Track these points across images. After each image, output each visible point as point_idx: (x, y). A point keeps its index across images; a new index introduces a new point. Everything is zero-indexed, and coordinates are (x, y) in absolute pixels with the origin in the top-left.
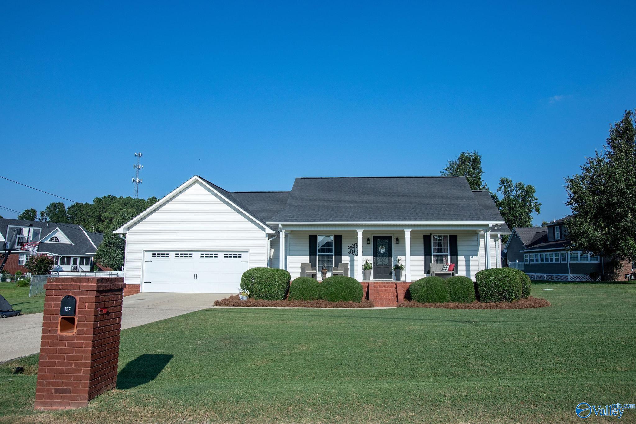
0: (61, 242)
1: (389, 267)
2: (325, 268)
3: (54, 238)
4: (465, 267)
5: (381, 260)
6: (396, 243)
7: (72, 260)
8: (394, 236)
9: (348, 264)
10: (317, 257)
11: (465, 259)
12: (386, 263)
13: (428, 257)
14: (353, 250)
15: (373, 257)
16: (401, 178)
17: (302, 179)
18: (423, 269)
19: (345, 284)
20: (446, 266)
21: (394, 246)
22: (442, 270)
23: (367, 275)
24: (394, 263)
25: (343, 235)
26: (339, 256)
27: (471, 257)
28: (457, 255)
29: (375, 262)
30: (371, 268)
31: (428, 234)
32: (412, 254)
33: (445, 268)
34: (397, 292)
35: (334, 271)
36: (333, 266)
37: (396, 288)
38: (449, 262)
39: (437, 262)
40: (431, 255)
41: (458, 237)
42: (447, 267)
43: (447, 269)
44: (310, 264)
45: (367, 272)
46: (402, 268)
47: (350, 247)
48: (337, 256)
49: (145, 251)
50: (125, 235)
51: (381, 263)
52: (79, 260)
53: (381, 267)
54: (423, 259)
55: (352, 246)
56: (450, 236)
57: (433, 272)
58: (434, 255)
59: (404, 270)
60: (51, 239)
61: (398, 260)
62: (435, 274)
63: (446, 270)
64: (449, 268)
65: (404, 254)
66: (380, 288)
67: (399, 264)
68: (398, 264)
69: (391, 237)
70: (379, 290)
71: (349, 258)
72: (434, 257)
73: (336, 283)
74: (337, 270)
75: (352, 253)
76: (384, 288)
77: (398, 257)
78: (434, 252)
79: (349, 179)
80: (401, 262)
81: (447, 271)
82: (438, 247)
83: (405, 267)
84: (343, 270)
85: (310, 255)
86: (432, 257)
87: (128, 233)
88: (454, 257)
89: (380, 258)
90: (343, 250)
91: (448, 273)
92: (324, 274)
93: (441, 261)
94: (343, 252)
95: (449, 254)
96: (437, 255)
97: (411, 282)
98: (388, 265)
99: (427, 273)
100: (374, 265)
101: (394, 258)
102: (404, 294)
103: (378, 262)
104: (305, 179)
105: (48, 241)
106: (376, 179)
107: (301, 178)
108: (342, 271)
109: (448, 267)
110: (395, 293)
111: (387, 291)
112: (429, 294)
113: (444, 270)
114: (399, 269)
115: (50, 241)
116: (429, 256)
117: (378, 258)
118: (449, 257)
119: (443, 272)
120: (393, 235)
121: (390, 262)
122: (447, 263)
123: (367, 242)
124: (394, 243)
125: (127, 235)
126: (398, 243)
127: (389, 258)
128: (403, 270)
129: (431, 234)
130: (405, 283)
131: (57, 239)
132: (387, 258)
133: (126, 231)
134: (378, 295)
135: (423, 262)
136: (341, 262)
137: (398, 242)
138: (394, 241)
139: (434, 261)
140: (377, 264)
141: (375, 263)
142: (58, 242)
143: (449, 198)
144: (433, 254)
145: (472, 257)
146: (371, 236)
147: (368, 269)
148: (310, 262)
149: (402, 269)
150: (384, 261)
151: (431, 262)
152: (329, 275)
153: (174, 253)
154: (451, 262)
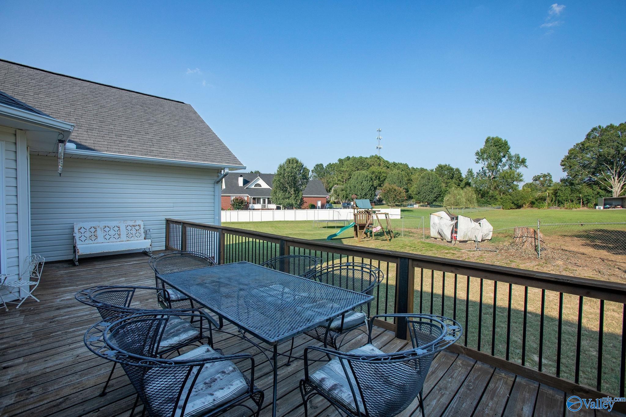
0: (263, 187)
3: (257, 184)
7: (262, 200)
52: (267, 200)
60: (256, 185)
105: (253, 187)
115: (255, 186)
131: (260, 185)
142: (260, 187)
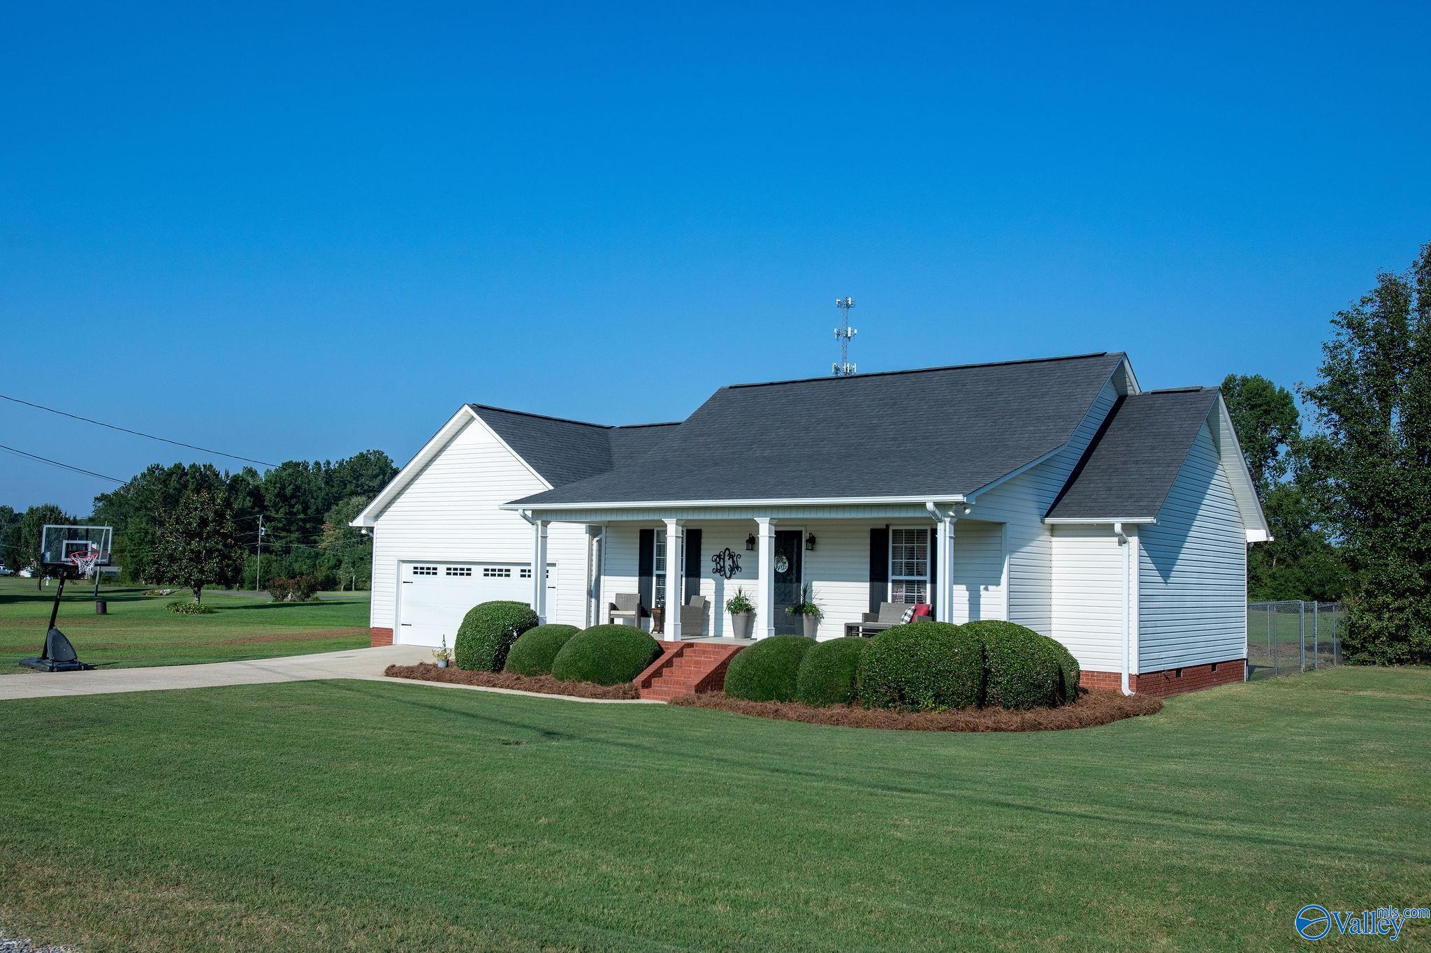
4: (966, 613)
5: (780, 590)
6: (811, 549)
8: (807, 532)
9: (711, 597)
10: (655, 579)
11: (968, 592)
12: (791, 598)
13: (879, 585)
14: (722, 563)
21: (806, 556)
25: (703, 530)
26: (695, 579)
27: (982, 587)
31: (880, 524)
38: (928, 601)
39: (900, 599)
40: (886, 581)
44: (640, 594)
47: (715, 557)
48: (691, 579)
49: (404, 562)
50: (371, 529)
51: (780, 597)
54: (868, 591)
55: (719, 556)
56: (933, 531)
58: (894, 581)
61: (811, 591)
68: (811, 602)
69: (800, 534)
71: (714, 582)
72: (893, 587)
75: (720, 572)
76: (703, 659)
77: (814, 583)
78: (893, 574)
82: (903, 560)
86: (890, 585)
87: (379, 526)
90: (703, 564)
93: (909, 597)
94: (701, 570)
95: (928, 578)
96: (901, 582)
101: (804, 587)
107: (731, 387)
116: (882, 584)
118: (928, 586)
120: (804, 530)
121: (798, 597)
123: (748, 546)
124: (806, 550)
125: (375, 529)
126: (814, 549)
127: (797, 586)
129: (888, 526)
132: (794, 584)
133: (372, 522)
135: (867, 597)
136: (698, 593)
137: (814, 545)
138: (806, 544)
139: (893, 597)
144: (891, 577)
145: (986, 589)
148: (640, 591)
151: (886, 599)
153: (444, 567)
154: (933, 601)
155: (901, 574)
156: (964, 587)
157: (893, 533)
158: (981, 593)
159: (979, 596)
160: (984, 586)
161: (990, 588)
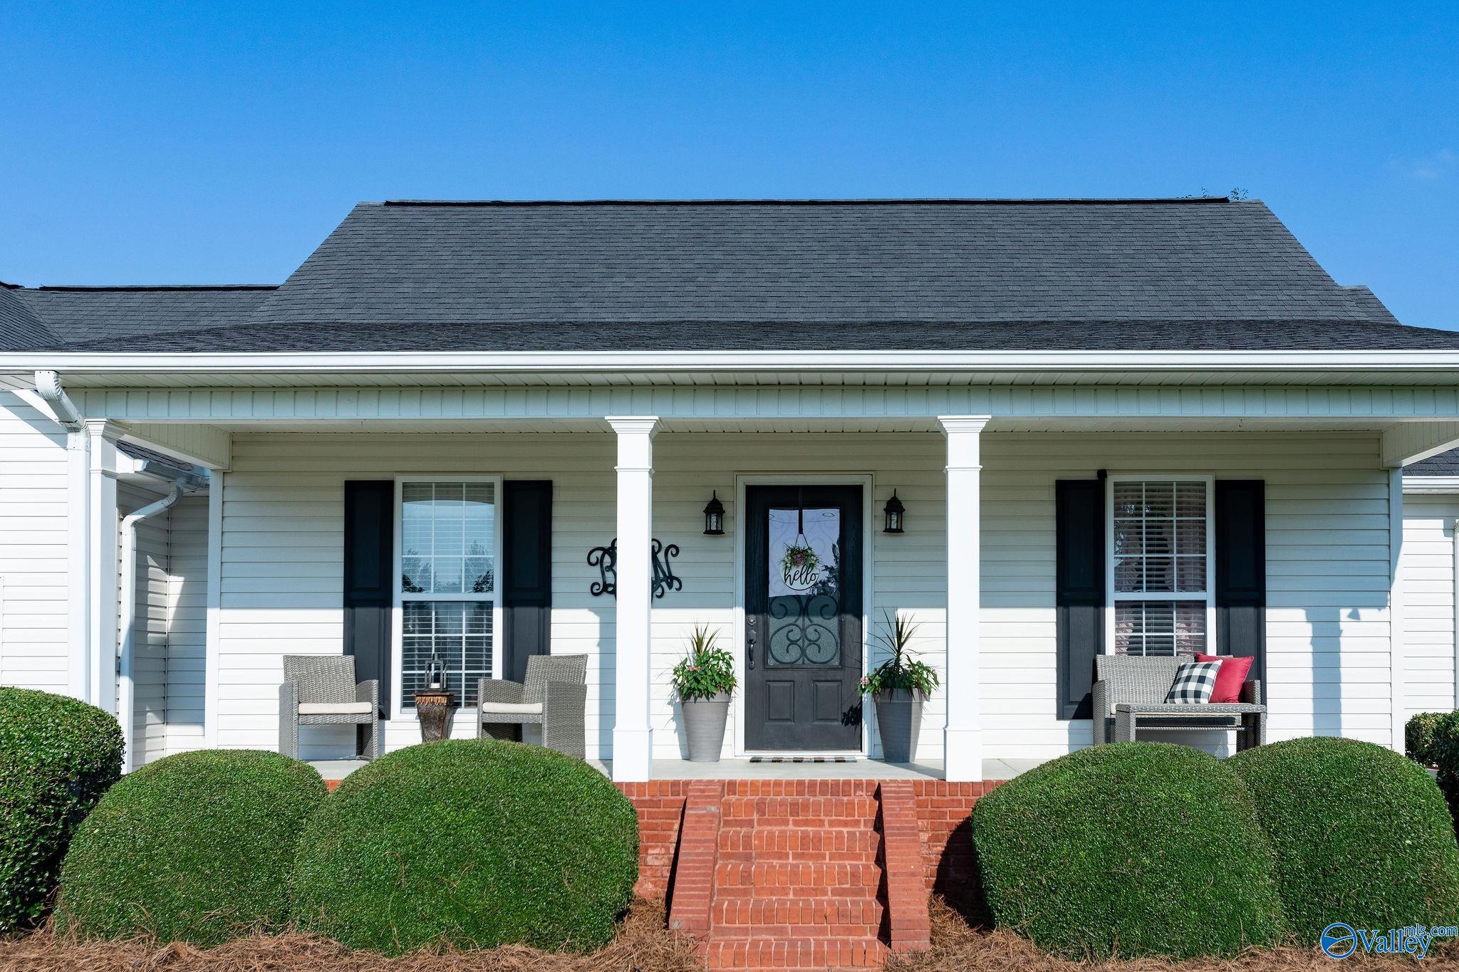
1: (839, 675)
2: (435, 686)
4: (1308, 675)
5: (796, 635)
6: (889, 530)
8: (875, 487)
9: (584, 657)
10: (397, 614)
11: (1310, 626)
12: (827, 651)
13: (1082, 614)
15: (740, 612)
16: (923, 206)
17: (392, 209)
18: (1051, 691)
19: (487, 810)
20: (1197, 672)
21: (875, 548)
22: (1171, 695)
23: (704, 729)
24: (873, 654)
25: (558, 481)
26: (533, 612)
27: (1344, 613)
28: (1259, 602)
29: (757, 648)
30: (725, 682)
31: (1084, 470)
32: (991, 596)
33: (1192, 686)
34: (881, 860)
35: (489, 707)
36: (497, 672)
37: (879, 825)
38: (1212, 649)
39: (1134, 648)
40: (1100, 603)
41: (1269, 494)
42: (1202, 679)
43: (1207, 689)
44: (351, 658)
45: (702, 708)
46: (919, 686)
47: (599, 554)
48: (519, 611)
51: (795, 653)
53: (796, 675)
54: (1052, 630)
55: (610, 552)
56: (1221, 486)
57: (1124, 710)
58: (1119, 605)
59: (937, 695)
61: (899, 635)
62: (1140, 722)
63: (1197, 694)
64: (1218, 685)
65: (937, 596)
66: (769, 822)
67: (904, 662)
68: (898, 660)
69: (857, 491)
70: (755, 842)
71: (596, 619)
72: (1118, 619)
73: (423, 799)
74: (517, 699)
75: (611, 593)
76: (791, 827)
77: (901, 613)
78: (1118, 588)
79: (644, 209)
80: (918, 650)
81: (1204, 701)
82: (1144, 555)
83: (941, 678)
84: (542, 700)
85: (351, 601)
86: (1110, 613)
88: (1243, 614)
89: (790, 620)
91: (1210, 715)
92: (436, 722)
93: (1159, 641)
94: (556, 587)
95: (1209, 595)
96: (1136, 605)
97: (978, 778)
98: (836, 663)
99: (1077, 716)
100: (749, 667)
101: (874, 623)
102: (936, 858)
103: (778, 646)
104: (409, 208)
106: (789, 207)
107: (388, 204)
108: (537, 708)
109: (1211, 674)
110: (866, 862)
111: (809, 847)
112: (1125, 880)
113: (1184, 694)
114: (899, 693)
116: (1090, 610)
117: (774, 623)
118: (1211, 613)
119: (1178, 708)
120: (867, 482)
121: (849, 647)
122: (1199, 656)
123: (708, 522)
124: (875, 533)
126: (899, 531)
127: (841, 624)
128: (925, 693)
129: (1102, 474)
130: (938, 784)
132: (833, 623)
134: (746, 877)
135: (1052, 645)
136: (544, 648)
137: (900, 521)
138: (874, 517)
139: (1119, 643)
140: (771, 662)
141: (758, 654)
143: (1194, 288)
144: (1112, 595)
145: (1355, 616)
146: (734, 487)
147: (709, 694)
148: (349, 648)
149: (921, 691)
150: (812, 642)
151: (1100, 648)
152: (465, 726)
154: (1225, 646)
155: (1138, 588)
156: (1300, 614)
157: (1116, 491)
158: (1342, 625)
159: (1337, 634)
160: (1349, 611)
161: (1363, 612)
